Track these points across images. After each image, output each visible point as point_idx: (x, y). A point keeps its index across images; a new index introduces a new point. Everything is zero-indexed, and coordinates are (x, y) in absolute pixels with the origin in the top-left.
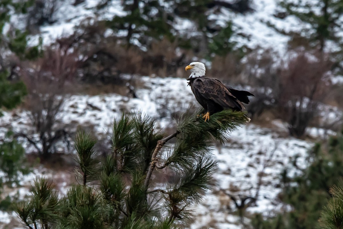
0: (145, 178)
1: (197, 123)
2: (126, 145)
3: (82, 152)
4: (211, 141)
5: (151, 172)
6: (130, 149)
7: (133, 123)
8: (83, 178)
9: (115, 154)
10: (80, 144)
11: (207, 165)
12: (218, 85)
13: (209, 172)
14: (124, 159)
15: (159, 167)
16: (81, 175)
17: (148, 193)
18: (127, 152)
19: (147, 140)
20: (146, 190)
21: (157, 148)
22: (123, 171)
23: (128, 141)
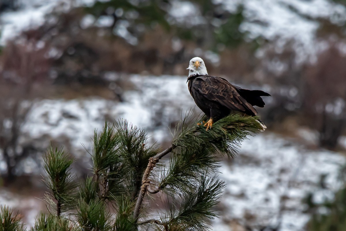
0: (134, 206)
1: (199, 133)
2: (110, 165)
3: (54, 175)
4: (216, 155)
5: (142, 198)
6: (115, 169)
7: (118, 137)
8: (56, 208)
9: (96, 176)
10: (52, 165)
11: (212, 187)
12: (223, 83)
13: (215, 195)
14: (108, 183)
15: (151, 191)
16: (53, 203)
17: (139, 225)
18: (112, 173)
19: (136, 157)
20: (136, 221)
21: (149, 167)
22: (106, 198)
23: (112, 159)
